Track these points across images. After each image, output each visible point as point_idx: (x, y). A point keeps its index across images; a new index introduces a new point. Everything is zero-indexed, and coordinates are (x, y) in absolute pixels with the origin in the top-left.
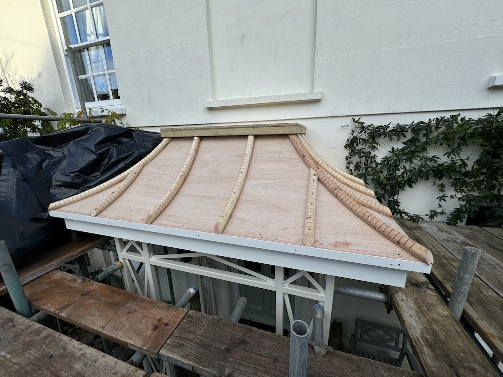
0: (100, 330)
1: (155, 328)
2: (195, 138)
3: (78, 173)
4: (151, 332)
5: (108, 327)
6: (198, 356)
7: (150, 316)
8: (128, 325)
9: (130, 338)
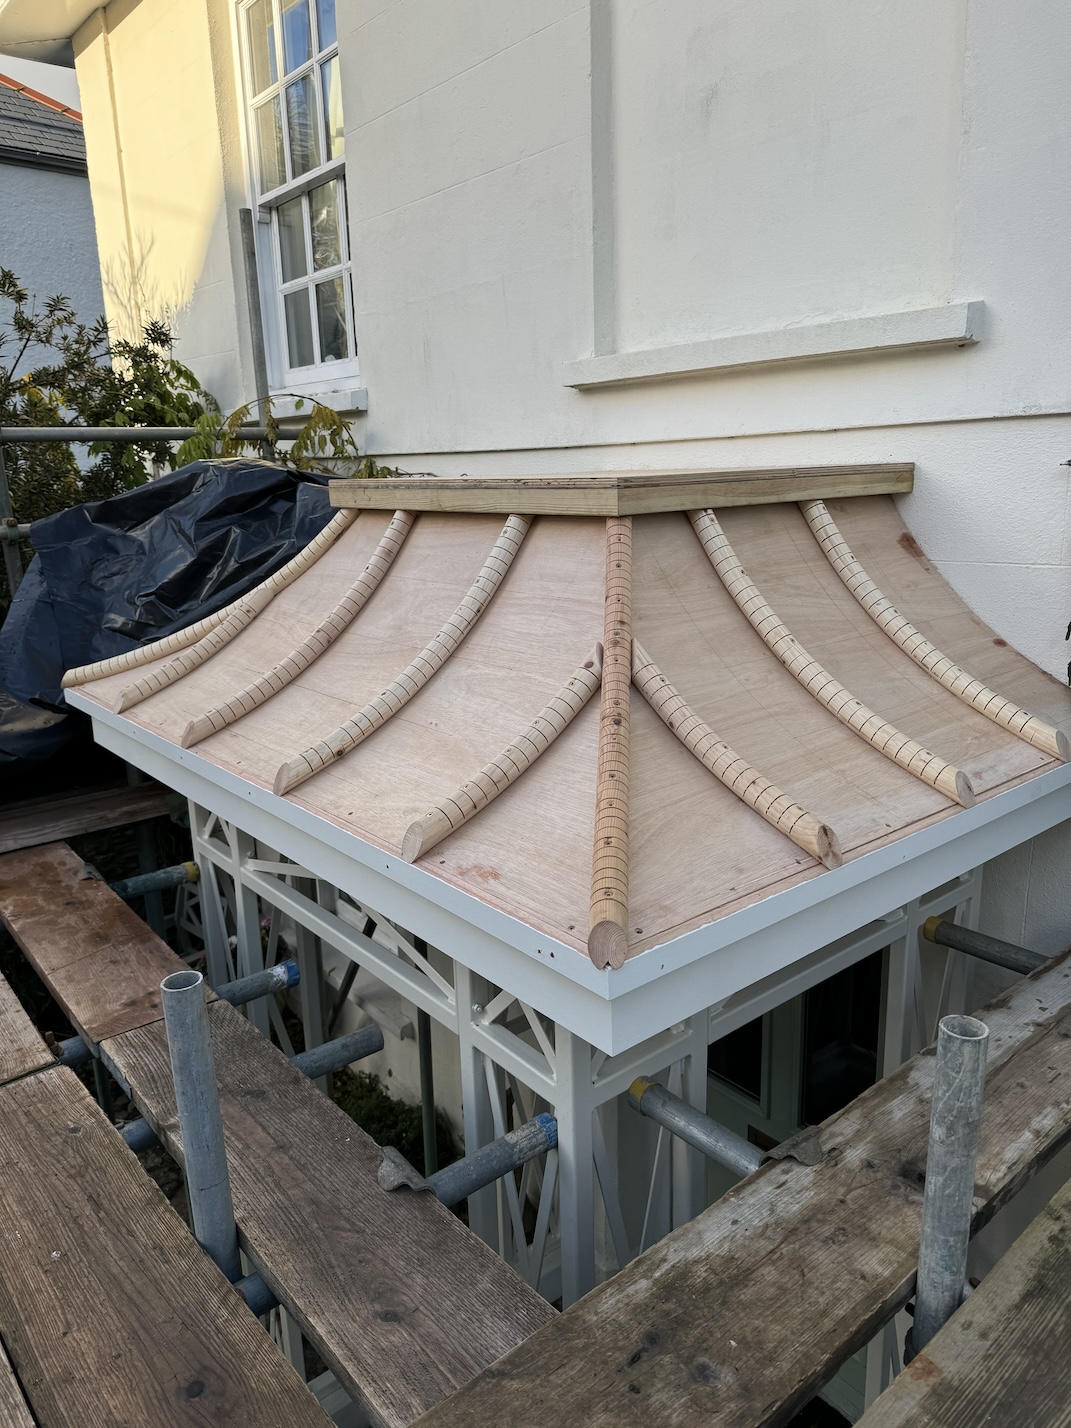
0: (46, 973)
1: (132, 1003)
2: (398, 515)
3: (152, 597)
4: (118, 1008)
5: (62, 973)
6: (153, 1077)
7: (141, 979)
8: (93, 981)
9: (78, 1003)
